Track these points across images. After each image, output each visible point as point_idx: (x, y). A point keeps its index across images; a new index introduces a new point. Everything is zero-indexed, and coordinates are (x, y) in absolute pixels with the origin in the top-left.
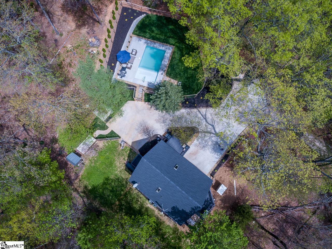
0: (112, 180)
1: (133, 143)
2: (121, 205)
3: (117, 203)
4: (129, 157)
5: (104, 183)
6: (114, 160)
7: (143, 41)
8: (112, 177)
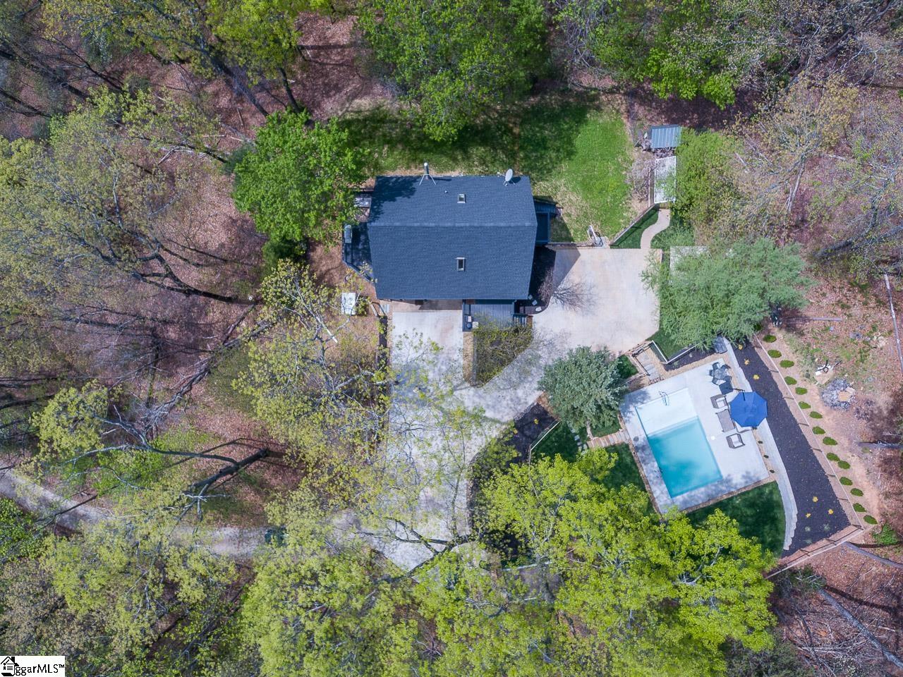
1: (577, 256)
2: (507, 132)
4: (564, 226)
7: (738, 481)
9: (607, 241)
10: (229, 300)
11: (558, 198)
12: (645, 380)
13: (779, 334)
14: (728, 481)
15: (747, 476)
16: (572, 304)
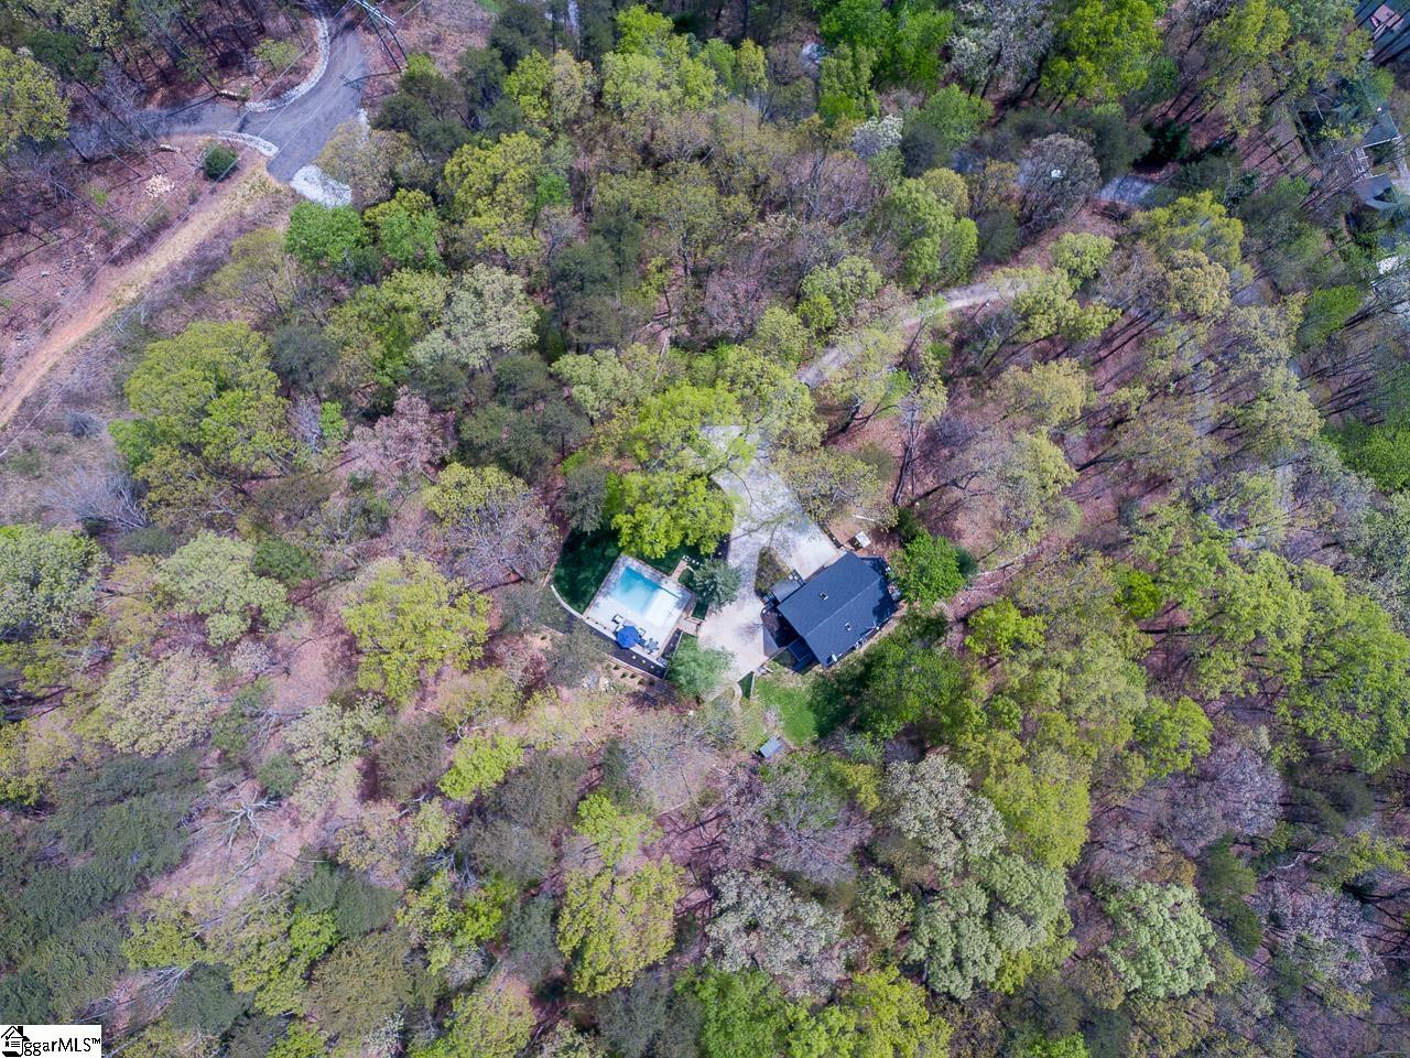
0: (813, 698)
1: (766, 654)
2: (852, 693)
3: (848, 697)
4: (785, 665)
5: (815, 711)
6: (784, 689)
7: (600, 599)
8: (808, 698)
9: (757, 674)
10: (928, 494)
11: (799, 677)
12: (685, 615)
13: (638, 688)
14: (605, 596)
15: (597, 605)
16: (749, 627)
